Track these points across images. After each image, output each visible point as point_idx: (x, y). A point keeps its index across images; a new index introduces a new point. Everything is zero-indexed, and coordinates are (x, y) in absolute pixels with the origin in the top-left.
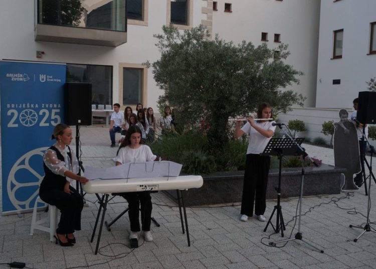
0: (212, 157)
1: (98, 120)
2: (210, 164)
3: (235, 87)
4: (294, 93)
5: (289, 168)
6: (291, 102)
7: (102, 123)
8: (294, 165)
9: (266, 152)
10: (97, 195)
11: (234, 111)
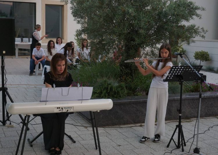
0: (123, 84)
1: (23, 52)
2: (121, 90)
3: (143, 21)
4: (196, 27)
5: (191, 93)
6: (194, 35)
7: (26, 54)
8: (196, 90)
9: (168, 78)
10: (20, 115)
11: (143, 43)
